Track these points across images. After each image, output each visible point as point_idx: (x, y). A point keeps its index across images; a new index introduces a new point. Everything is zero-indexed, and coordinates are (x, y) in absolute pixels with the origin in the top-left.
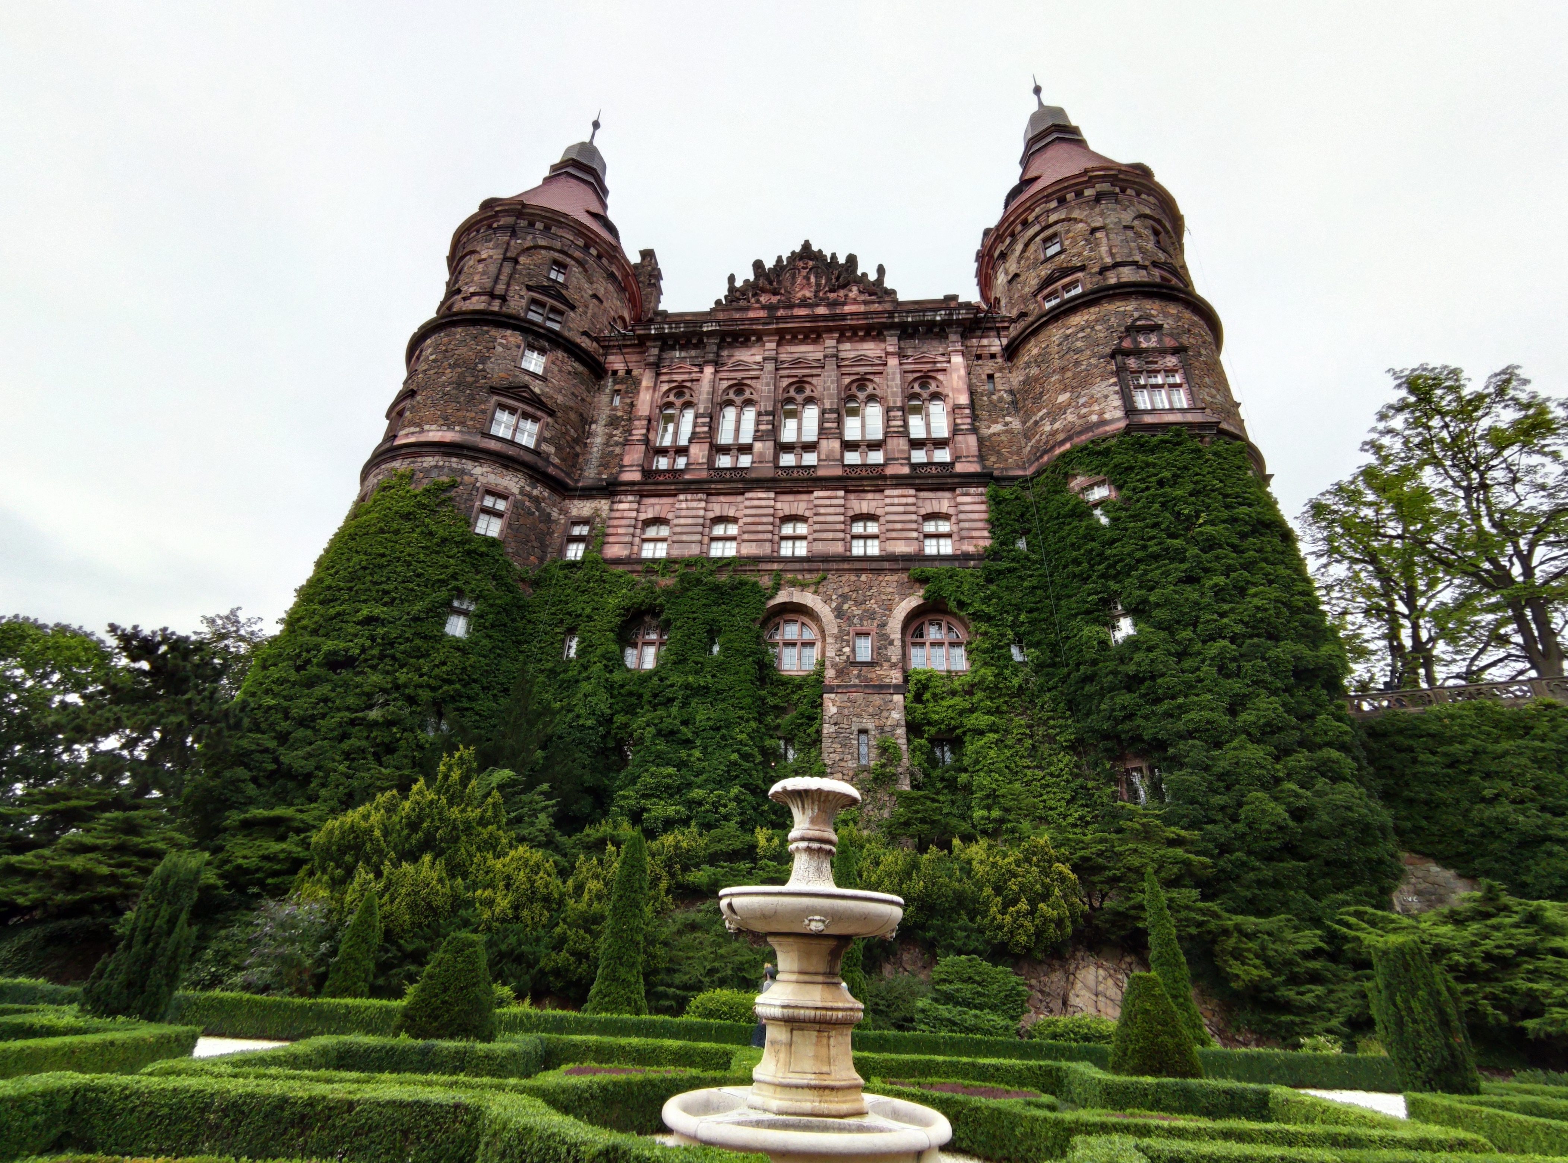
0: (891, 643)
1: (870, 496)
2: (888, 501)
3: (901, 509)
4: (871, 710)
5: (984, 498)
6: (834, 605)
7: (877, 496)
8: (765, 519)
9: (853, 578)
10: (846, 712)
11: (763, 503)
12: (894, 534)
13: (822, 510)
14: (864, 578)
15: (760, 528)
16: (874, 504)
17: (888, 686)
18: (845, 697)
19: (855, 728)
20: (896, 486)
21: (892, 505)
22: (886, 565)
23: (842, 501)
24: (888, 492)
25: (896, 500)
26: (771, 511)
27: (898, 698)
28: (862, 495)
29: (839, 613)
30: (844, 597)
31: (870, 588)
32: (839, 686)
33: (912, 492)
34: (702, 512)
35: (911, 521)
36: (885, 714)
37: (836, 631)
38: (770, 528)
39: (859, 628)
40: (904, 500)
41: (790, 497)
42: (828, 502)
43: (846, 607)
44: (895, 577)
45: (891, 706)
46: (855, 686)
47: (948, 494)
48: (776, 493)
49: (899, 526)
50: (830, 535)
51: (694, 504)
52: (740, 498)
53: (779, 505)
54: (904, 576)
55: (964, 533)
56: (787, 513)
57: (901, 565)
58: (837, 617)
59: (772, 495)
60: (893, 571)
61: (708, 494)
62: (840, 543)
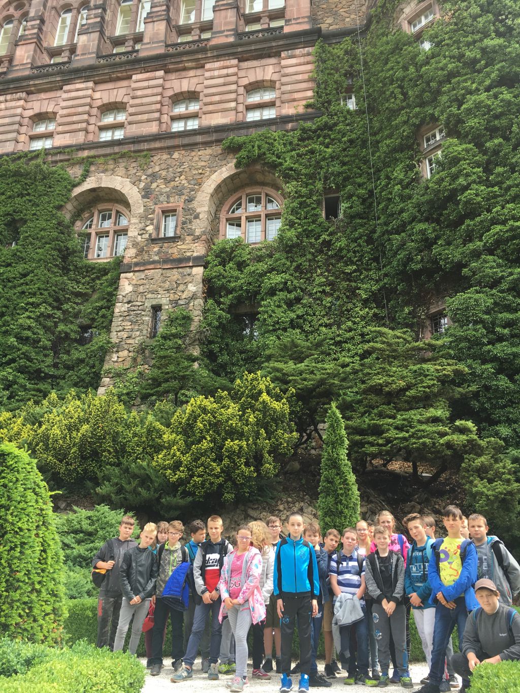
0: (197, 217)
1: (192, 73)
2: (207, 74)
3: (221, 81)
4: (167, 285)
5: (309, 58)
6: (142, 185)
7: (199, 72)
8: (80, 109)
9: (165, 156)
10: (141, 289)
11: (80, 93)
12: (211, 108)
13: (139, 93)
14: (176, 155)
15: (75, 118)
16: (195, 81)
17: (188, 259)
18: (142, 275)
19: (148, 304)
20: (218, 57)
21: (212, 78)
22: (199, 139)
23: (161, 81)
24: (208, 66)
25: (216, 73)
26: (88, 100)
27: (199, 271)
28: (184, 74)
29: (147, 193)
30: (154, 177)
31: (182, 164)
32: (136, 264)
33: (235, 62)
34: (19, 111)
35: (231, 92)
36: (181, 287)
37: (141, 210)
38: (86, 117)
39: (165, 205)
40: (225, 72)
41: (110, 86)
42: (145, 84)
43: (154, 185)
44: (209, 151)
45: (188, 279)
46: (154, 262)
47: (273, 60)
48: (96, 83)
49: (217, 98)
50: (145, 117)
51: (13, 104)
52: (59, 93)
53: (97, 95)
54: (218, 149)
55: (286, 97)
56: (106, 101)
57: (214, 137)
58: (143, 197)
59: (91, 84)
60: (207, 144)
61: (29, 93)
62: (155, 124)
